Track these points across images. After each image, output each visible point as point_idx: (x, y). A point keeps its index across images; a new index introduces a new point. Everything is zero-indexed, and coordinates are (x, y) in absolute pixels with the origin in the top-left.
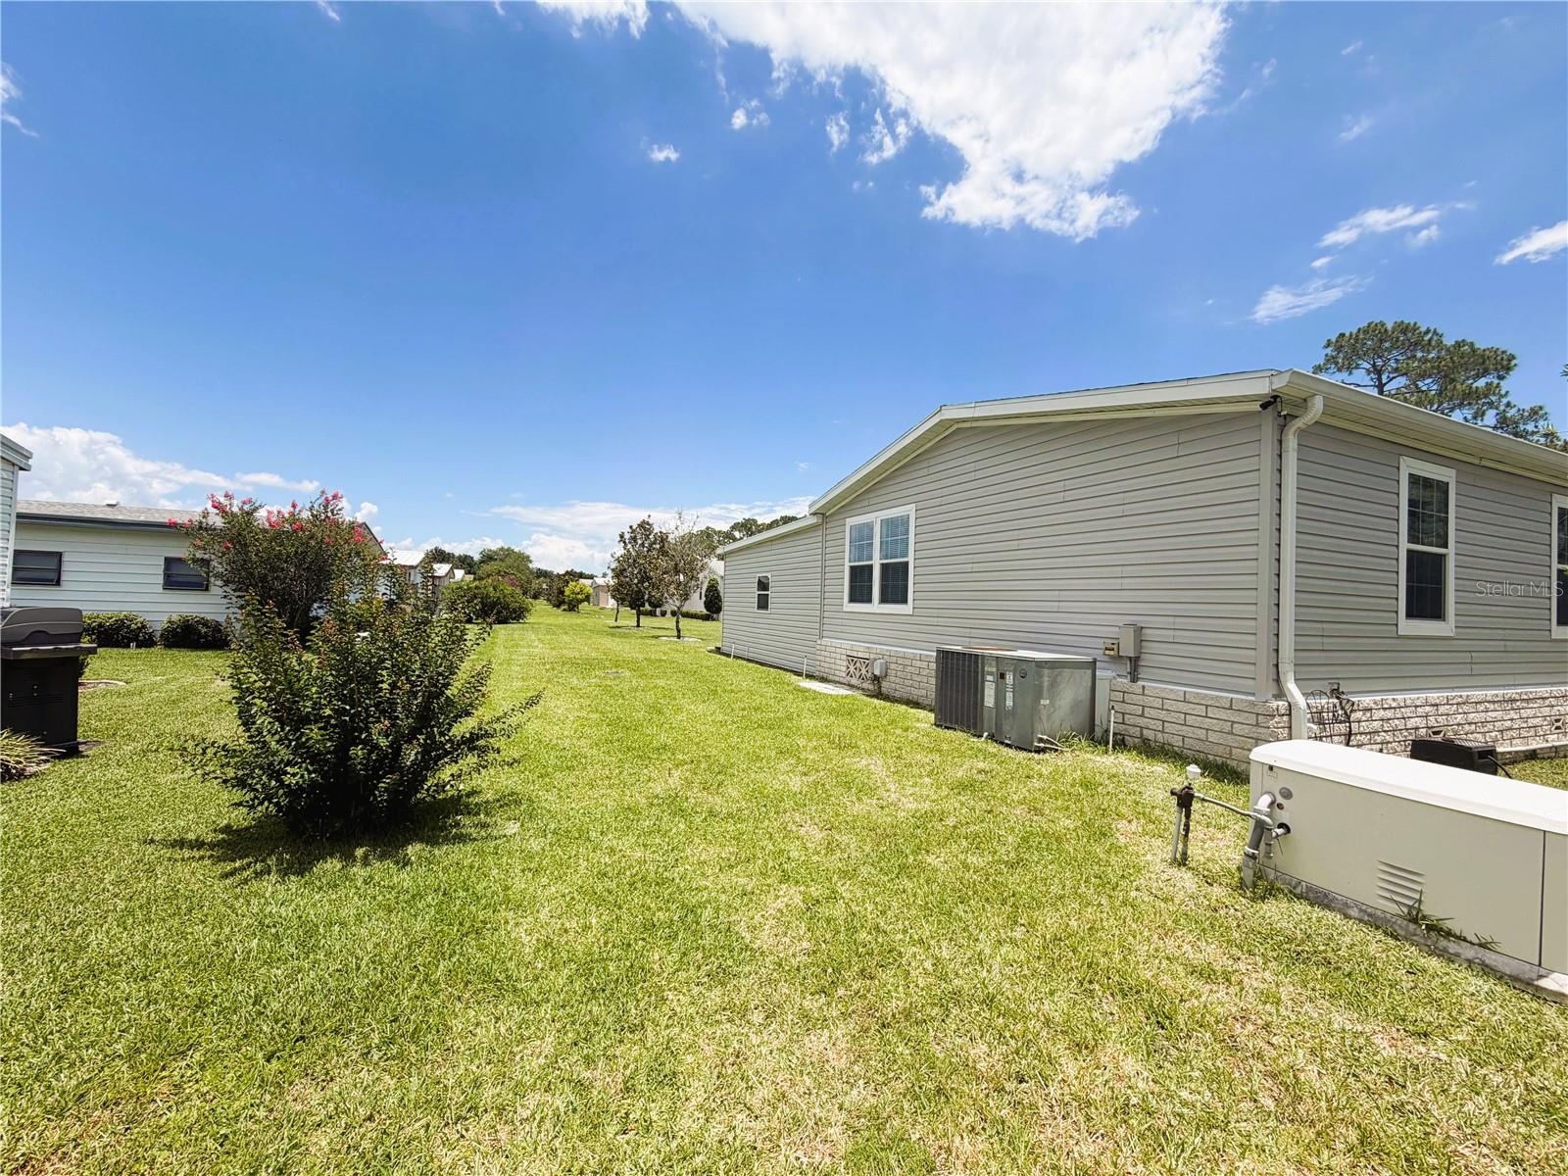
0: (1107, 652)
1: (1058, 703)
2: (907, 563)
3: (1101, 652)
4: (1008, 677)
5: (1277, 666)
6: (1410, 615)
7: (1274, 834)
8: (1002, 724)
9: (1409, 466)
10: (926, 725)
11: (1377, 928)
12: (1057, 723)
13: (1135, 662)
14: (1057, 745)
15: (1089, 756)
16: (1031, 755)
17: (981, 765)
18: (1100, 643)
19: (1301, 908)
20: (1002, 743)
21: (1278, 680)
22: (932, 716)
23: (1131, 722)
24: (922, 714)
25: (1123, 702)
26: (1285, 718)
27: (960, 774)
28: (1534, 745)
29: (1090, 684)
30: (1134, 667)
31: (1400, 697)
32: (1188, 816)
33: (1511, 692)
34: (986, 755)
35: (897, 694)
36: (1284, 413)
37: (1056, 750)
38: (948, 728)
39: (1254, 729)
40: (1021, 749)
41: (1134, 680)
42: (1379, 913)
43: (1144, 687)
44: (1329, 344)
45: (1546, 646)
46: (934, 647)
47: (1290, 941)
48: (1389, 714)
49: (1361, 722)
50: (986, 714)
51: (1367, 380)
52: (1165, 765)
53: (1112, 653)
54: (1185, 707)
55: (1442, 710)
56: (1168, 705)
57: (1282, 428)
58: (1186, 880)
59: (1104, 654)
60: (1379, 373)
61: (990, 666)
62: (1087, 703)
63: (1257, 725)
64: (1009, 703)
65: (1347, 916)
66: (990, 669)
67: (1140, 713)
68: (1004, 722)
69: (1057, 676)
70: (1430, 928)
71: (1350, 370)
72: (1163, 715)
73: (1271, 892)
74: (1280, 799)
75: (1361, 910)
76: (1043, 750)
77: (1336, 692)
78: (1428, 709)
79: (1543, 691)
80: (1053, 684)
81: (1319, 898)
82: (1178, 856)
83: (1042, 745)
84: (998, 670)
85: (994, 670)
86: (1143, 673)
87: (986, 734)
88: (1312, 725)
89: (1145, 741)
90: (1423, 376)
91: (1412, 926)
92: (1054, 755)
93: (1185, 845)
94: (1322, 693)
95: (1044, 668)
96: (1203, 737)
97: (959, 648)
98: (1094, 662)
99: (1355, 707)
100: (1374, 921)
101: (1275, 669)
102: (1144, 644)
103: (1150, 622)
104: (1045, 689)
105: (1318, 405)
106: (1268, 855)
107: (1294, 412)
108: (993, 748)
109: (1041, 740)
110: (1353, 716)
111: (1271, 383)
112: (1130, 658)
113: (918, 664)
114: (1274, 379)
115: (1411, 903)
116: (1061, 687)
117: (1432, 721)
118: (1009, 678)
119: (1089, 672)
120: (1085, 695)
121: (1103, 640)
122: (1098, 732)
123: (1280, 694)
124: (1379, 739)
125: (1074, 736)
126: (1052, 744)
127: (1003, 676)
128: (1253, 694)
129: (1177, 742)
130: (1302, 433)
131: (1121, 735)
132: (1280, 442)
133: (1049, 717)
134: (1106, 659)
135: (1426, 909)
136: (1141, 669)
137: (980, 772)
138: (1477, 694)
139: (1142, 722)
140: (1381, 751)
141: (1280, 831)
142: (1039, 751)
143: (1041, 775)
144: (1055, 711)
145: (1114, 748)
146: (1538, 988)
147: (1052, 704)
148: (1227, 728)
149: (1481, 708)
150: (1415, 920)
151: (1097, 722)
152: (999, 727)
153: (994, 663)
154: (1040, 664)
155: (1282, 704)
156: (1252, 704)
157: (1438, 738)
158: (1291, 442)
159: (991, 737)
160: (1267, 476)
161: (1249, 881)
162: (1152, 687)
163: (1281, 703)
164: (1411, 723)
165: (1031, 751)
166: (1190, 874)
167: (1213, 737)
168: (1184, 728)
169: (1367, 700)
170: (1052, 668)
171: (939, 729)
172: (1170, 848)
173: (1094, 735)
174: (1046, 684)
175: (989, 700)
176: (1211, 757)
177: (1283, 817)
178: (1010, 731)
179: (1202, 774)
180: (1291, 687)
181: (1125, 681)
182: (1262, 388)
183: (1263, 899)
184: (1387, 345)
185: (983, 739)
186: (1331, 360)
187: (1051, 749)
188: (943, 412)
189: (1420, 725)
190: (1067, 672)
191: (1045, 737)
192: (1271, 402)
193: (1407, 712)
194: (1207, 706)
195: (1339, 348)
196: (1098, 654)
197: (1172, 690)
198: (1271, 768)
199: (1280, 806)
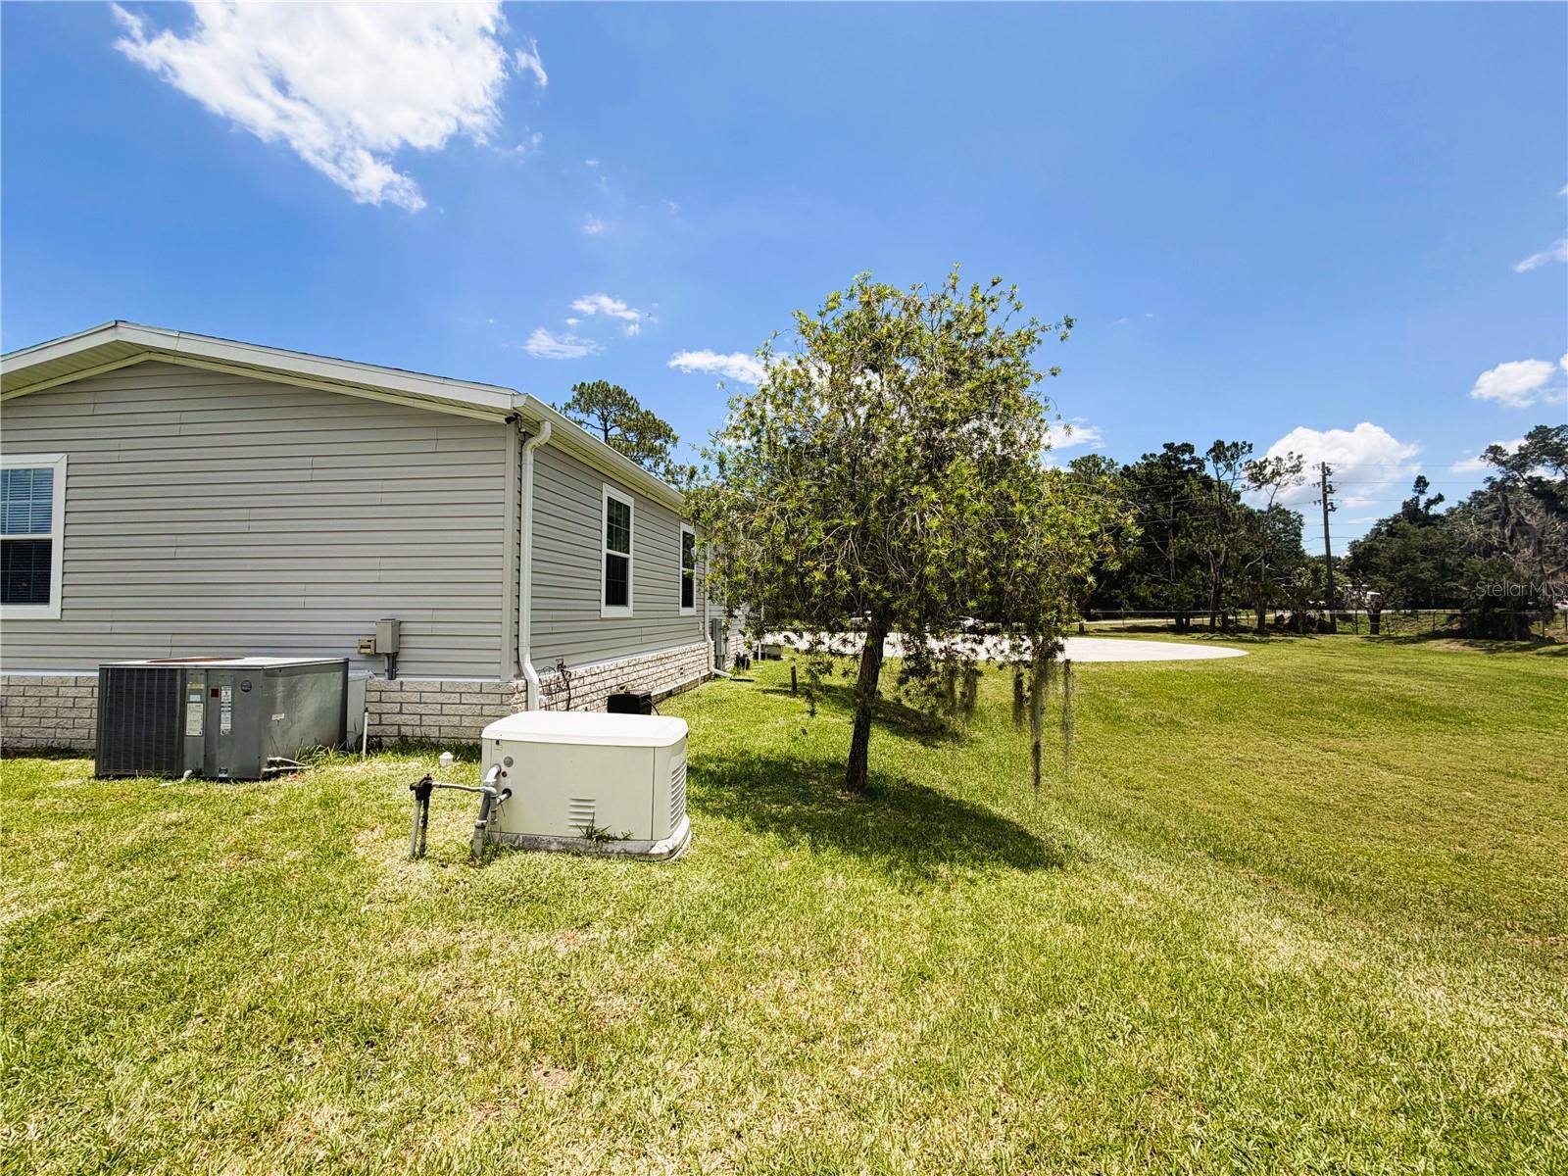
0: (363, 650)
1: (297, 715)
2: (48, 544)
3: (356, 651)
4: (223, 693)
5: (517, 649)
6: (608, 603)
7: (498, 801)
8: (214, 755)
9: (609, 492)
10: (79, 781)
11: (568, 852)
12: (298, 740)
13: (393, 658)
14: (295, 765)
15: (337, 768)
16: (255, 785)
17: (173, 817)
18: (355, 642)
19: (519, 857)
20: (213, 779)
21: (518, 662)
22: (90, 765)
23: (389, 721)
24: (73, 765)
25: (380, 701)
26: (523, 694)
27: (127, 841)
28: (672, 686)
29: (340, 688)
30: (392, 663)
31: (601, 665)
32: (426, 807)
33: (661, 654)
34: (181, 801)
35: (24, 744)
36: (523, 430)
37: (295, 771)
38: (120, 777)
39: (499, 708)
40: (243, 780)
41: (392, 676)
42: (569, 840)
43: (402, 683)
44: (575, 389)
45: (678, 621)
46: (96, 664)
47: (506, 892)
48: (595, 679)
49: (578, 688)
50: (188, 747)
51: (598, 423)
52: (421, 759)
53: (368, 651)
54: (440, 698)
55: (625, 671)
56: (426, 698)
57: (522, 443)
58: (424, 870)
59: (360, 653)
60: (605, 420)
61: (196, 681)
62: (337, 710)
63: (502, 704)
64: (226, 725)
65: (549, 852)
66: (195, 687)
67: (398, 710)
68: (217, 752)
69: (296, 683)
70: (598, 839)
71: (588, 412)
72: (421, 709)
73: (497, 853)
74: (504, 769)
75: (559, 843)
76: (277, 775)
77: (561, 667)
78: (617, 671)
79: (675, 651)
80: (291, 692)
81: (531, 845)
82: (417, 850)
83: (274, 769)
84: (208, 687)
85: (202, 686)
86: (402, 668)
87: (187, 773)
88: (543, 697)
89: (403, 738)
90: (629, 430)
91: (589, 841)
92: (290, 777)
93: (424, 837)
94: (551, 669)
95: (276, 676)
96: (457, 723)
97: (144, 662)
98: (346, 663)
99: (573, 677)
100: (568, 848)
101: (515, 653)
102: (402, 639)
103: (406, 616)
104: (279, 700)
105: (547, 428)
106: (493, 823)
107: (531, 432)
108: (198, 788)
109: (272, 764)
110: (571, 684)
111: (512, 402)
112: (387, 654)
113: (72, 692)
114: (515, 398)
115: (587, 824)
116: (301, 696)
117: (620, 681)
118: (226, 695)
119: (339, 675)
120: (334, 702)
121: (358, 638)
122: (351, 739)
123: (520, 674)
124: (588, 699)
125: (320, 749)
126: (289, 764)
127: (216, 693)
128: (499, 677)
129: (434, 733)
130: (537, 450)
131: (376, 737)
132: (521, 454)
133: (285, 733)
134: (360, 657)
135: (598, 826)
136: (399, 666)
137: (167, 827)
138: (644, 657)
139: (399, 719)
140: (586, 709)
141: (503, 797)
142: (268, 777)
143: (266, 807)
144: (293, 725)
145: (368, 752)
146: (651, 855)
147: (289, 718)
148: (478, 711)
149: (646, 666)
150: (590, 837)
151: (350, 727)
152: (209, 760)
153: (202, 678)
154: (271, 673)
155: (521, 683)
156: (498, 686)
157: (622, 692)
158: (529, 457)
159: (198, 775)
160: (510, 483)
161: (478, 851)
162: (409, 681)
163: (519, 682)
164: (608, 683)
165: (257, 780)
166: (427, 863)
167: (466, 722)
168: (441, 717)
169: (580, 671)
170: (289, 676)
171: (104, 783)
172: (410, 844)
173: (343, 742)
174: (279, 695)
175: (194, 725)
176: (464, 741)
177: (506, 783)
178: (225, 760)
179: (454, 760)
180: (528, 666)
181: (382, 679)
182: (506, 403)
183: (489, 863)
184: (610, 400)
185: (183, 780)
186: (577, 401)
187: (287, 772)
188: (120, 330)
189: (612, 685)
190: (309, 678)
191: (278, 759)
192: (514, 418)
193: (606, 675)
194: (461, 693)
195: (582, 394)
196: (352, 654)
197: (429, 683)
198: (498, 742)
199: (504, 775)
